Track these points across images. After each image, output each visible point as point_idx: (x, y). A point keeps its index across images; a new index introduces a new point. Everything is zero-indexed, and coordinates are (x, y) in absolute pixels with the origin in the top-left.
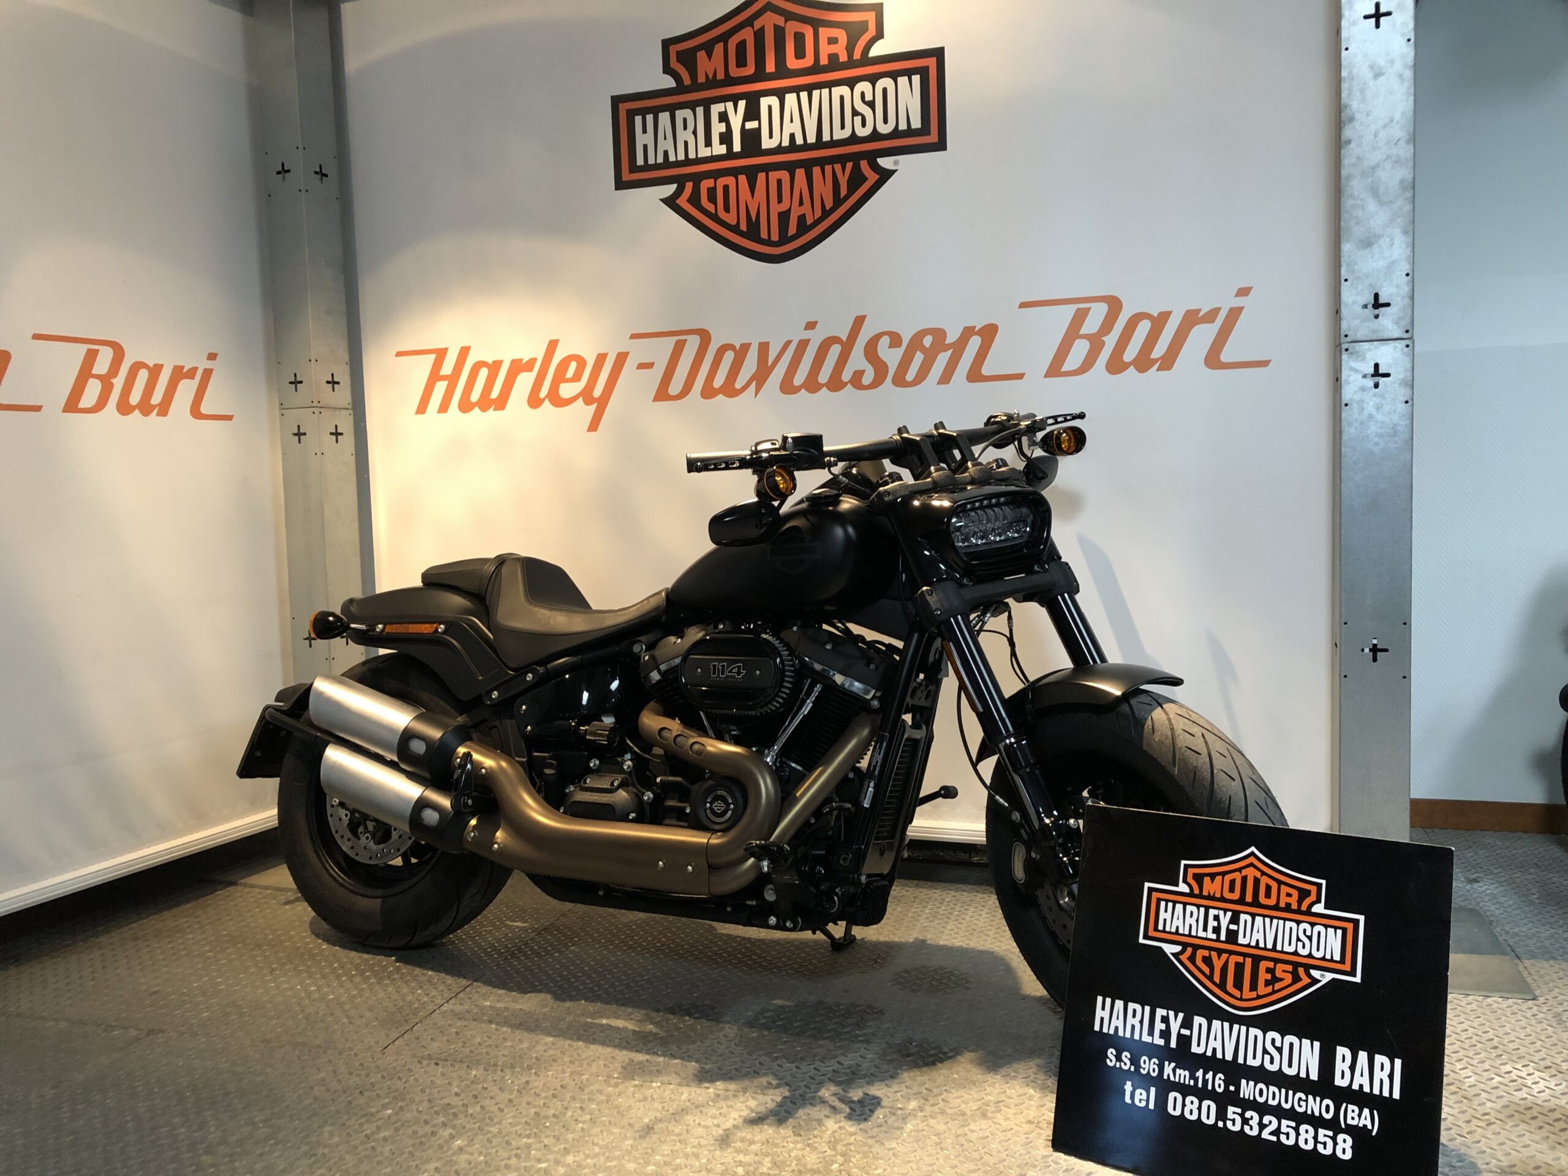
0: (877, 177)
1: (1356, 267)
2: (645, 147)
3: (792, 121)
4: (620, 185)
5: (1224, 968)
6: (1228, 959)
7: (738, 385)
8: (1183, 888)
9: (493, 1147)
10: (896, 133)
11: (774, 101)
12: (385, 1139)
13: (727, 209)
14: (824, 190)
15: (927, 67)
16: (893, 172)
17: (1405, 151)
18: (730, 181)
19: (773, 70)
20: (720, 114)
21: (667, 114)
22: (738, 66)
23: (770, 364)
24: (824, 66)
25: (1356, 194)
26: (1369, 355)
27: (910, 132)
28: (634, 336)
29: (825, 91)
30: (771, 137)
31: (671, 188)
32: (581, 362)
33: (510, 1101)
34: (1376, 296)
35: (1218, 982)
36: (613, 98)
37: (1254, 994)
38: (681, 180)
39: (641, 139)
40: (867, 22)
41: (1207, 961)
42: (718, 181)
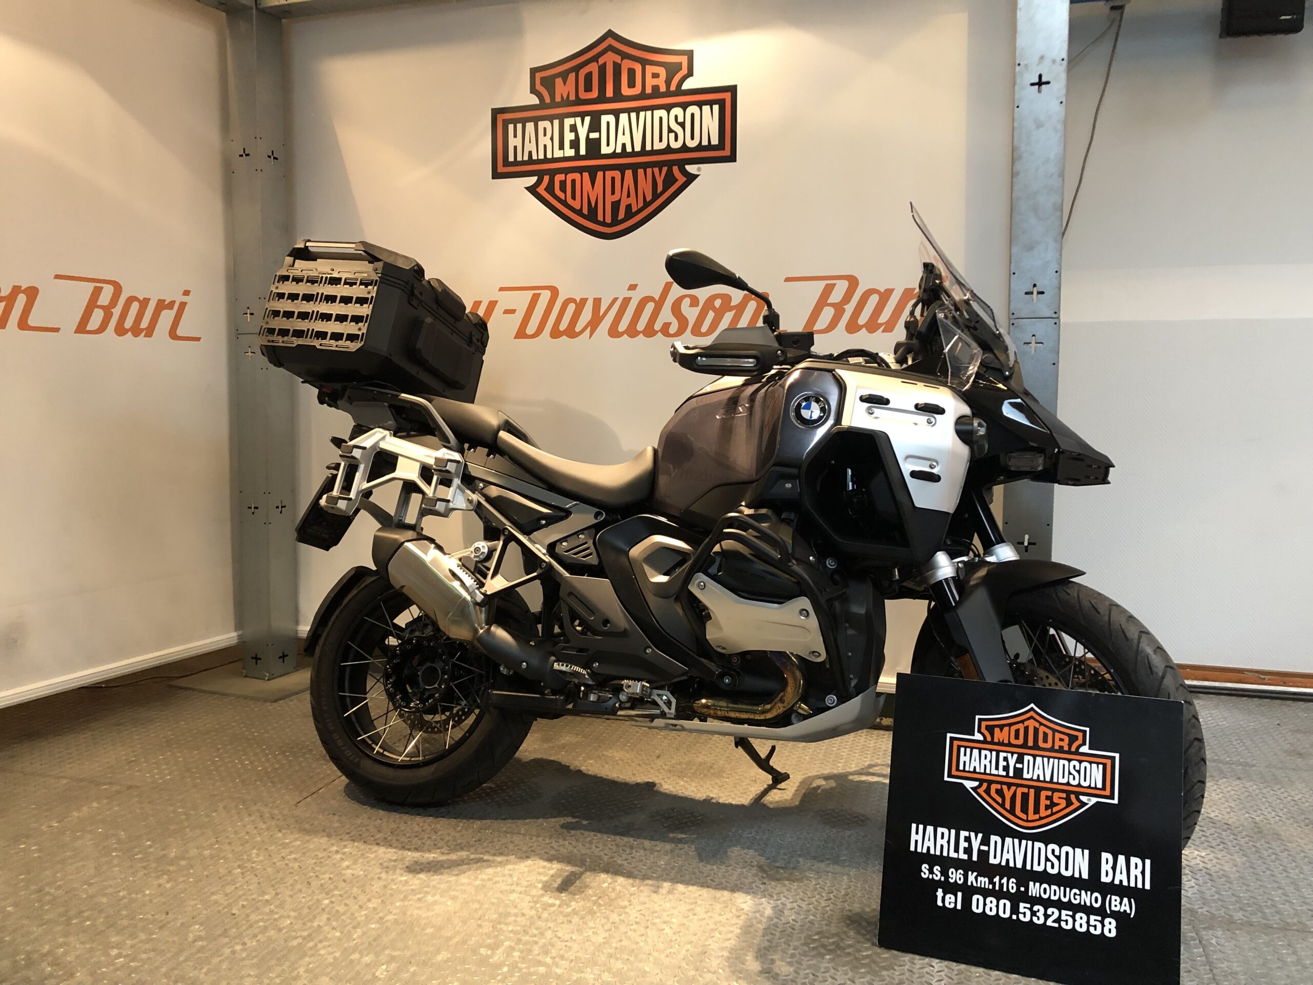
0: (685, 179)
1: (1021, 264)
2: (515, 148)
3: (624, 134)
4: (496, 175)
5: (1013, 798)
6: (1015, 792)
7: (578, 328)
8: (978, 737)
10: (700, 147)
11: (611, 118)
13: (574, 198)
14: (646, 187)
15: (724, 100)
16: (697, 176)
18: (577, 176)
19: (612, 95)
20: (571, 125)
21: (532, 124)
22: (586, 91)
23: (601, 313)
24: (648, 94)
25: (1022, 211)
27: (710, 147)
28: (502, 289)
29: (649, 113)
30: (608, 145)
31: (532, 180)
35: (1009, 808)
36: (493, 110)
37: (1037, 817)
38: (540, 174)
39: (513, 142)
40: (681, 63)
41: (1000, 793)
42: (568, 176)
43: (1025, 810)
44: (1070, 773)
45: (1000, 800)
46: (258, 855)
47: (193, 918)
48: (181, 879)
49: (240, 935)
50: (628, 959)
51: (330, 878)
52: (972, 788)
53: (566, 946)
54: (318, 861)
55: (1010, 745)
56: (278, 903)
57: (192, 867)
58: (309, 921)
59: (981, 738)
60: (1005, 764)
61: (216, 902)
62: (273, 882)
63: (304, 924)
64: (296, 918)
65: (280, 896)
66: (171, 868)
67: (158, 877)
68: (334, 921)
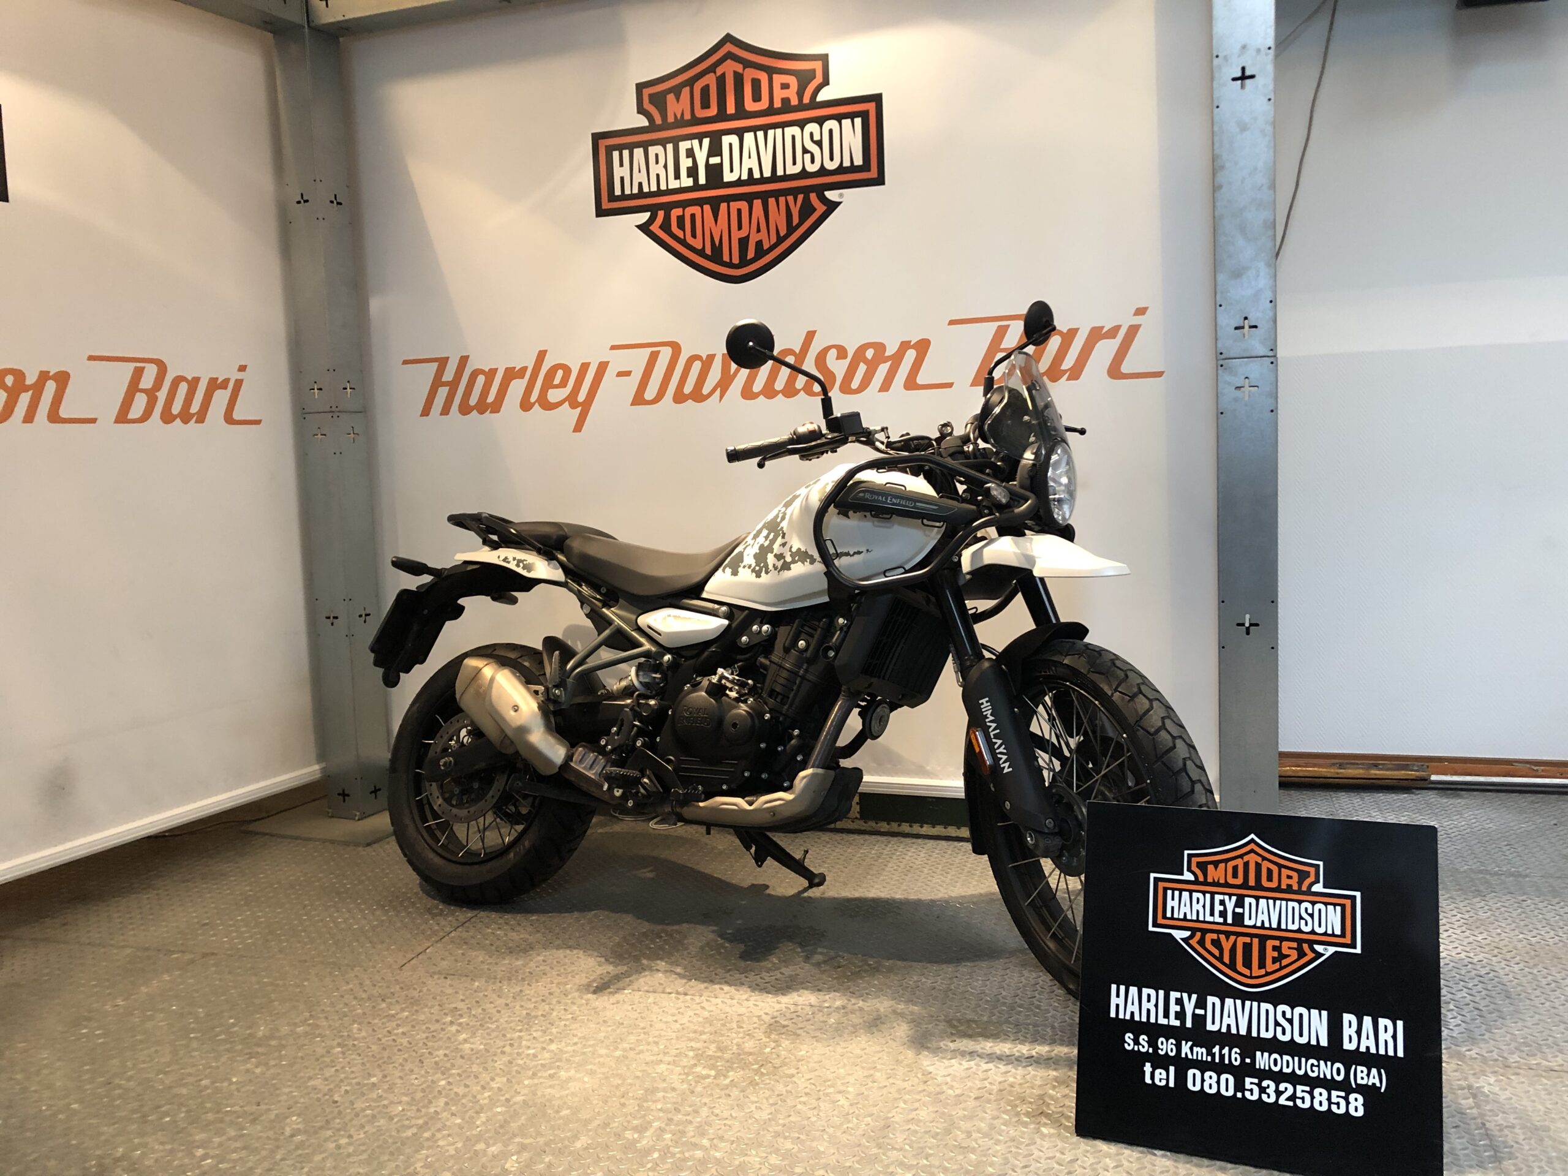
0: (825, 208)
1: (1228, 294)
2: (622, 179)
3: (750, 157)
4: (601, 212)
5: (1233, 949)
6: (1235, 941)
7: (706, 391)
8: (1188, 876)
10: (841, 170)
11: (734, 139)
13: (694, 236)
14: (778, 218)
15: (868, 111)
16: (839, 203)
18: (696, 210)
19: (733, 112)
20: (687, 150)
21: (641, 150)
22: (702, 108)
23: (732, 373)
24: (778, 108)
25: (1227, 231)
27: (853, 169)
28: (614, 348)
29: (779, 131)
30: (732, 171)
31: (644, 217)
32: (567, 370)
35: (1228, 962)
36: (593, 135)
37: (1263, 972)
38: (653, 209)
39: (619, 172)
40: (814, 70)
41: (1216, 943)
42: (687, 210)
43: (1248, 964)
44: (1301, 918)
45: (1216, 952)
46: (359, 1030)
47: (289, 1109)
48: (272, 1063)
49: (345, 1127)
50: (799, 1138)
51: (445, 1055)
52: (1182, 939)
53: (725, 1125)
54: (430, 1035)
55: (1227, 885)
56: (386, 1086)
57: (284, 1047)
58: (424, 1107)
59: (1191, 877)
60: (1222, 908)
61: (315, 1088)
62: (380, 1062)
63: (419, 1110)
64: (408, 1103)
65: (388, 1079)
66: (260, 1050)
67: (245, 1062)
68: (453, 1105)
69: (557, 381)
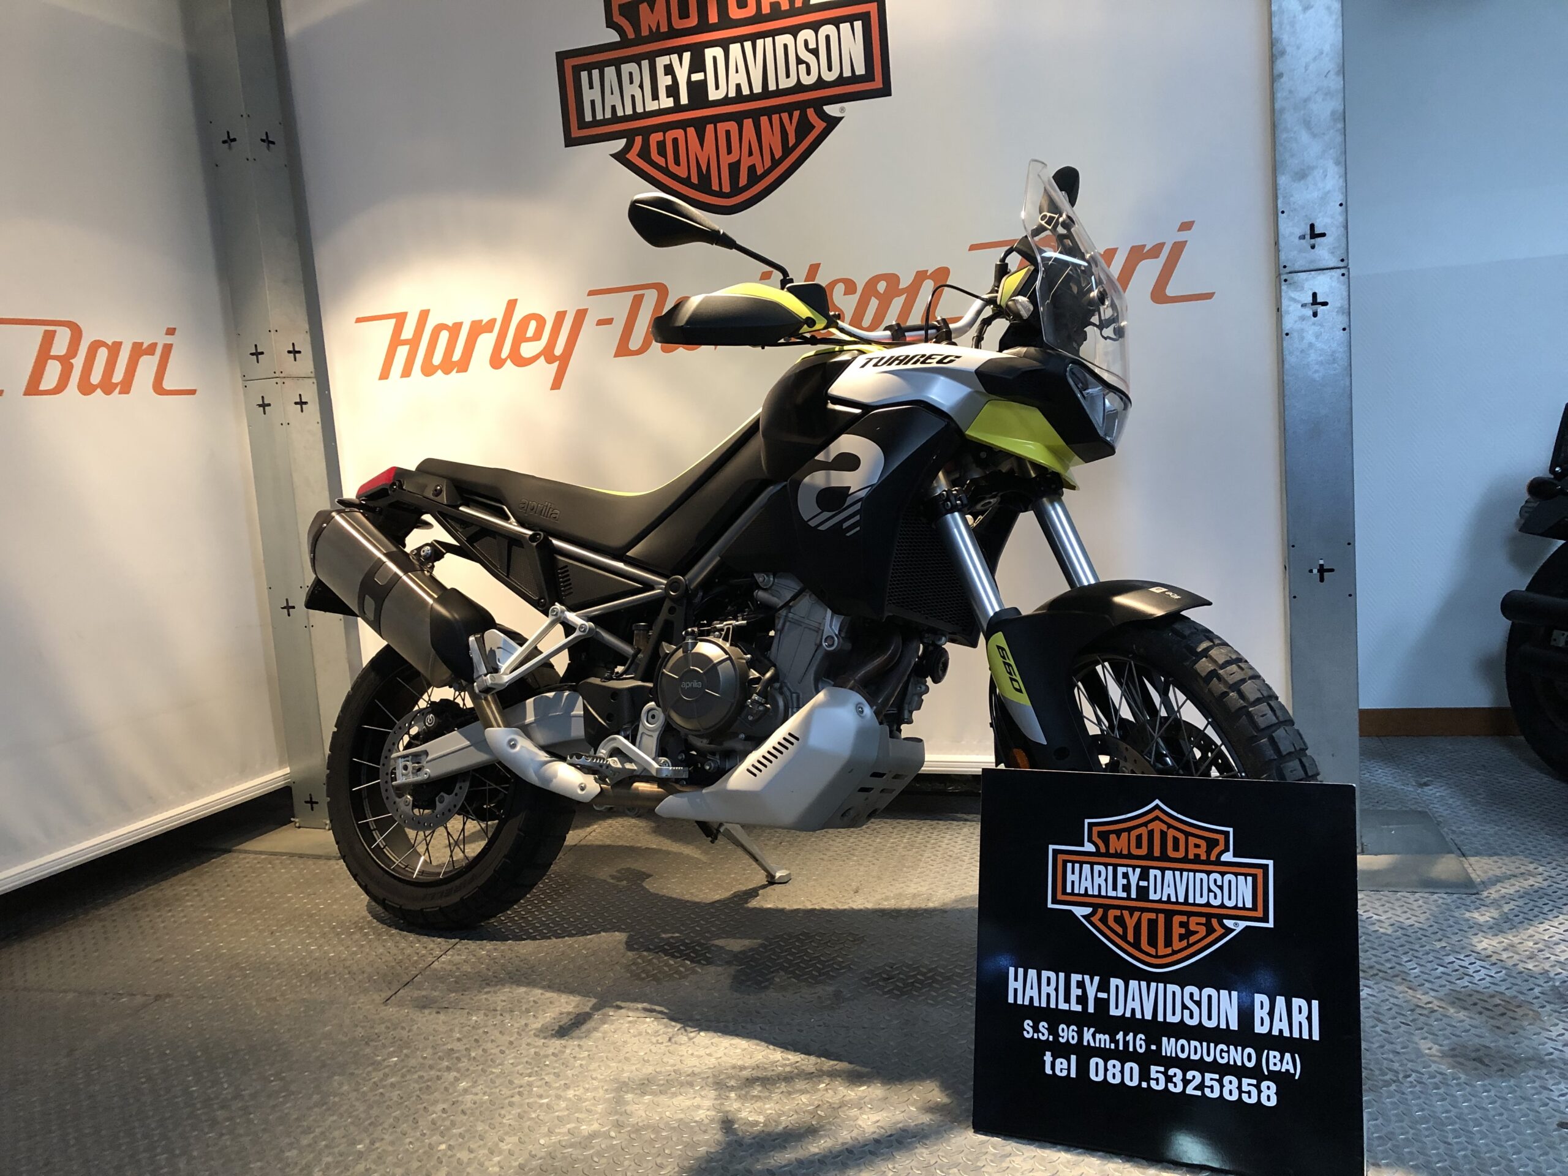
0: (825, 124)
1: (1291, 199)
2: (593, 102)
3: (737, 72)
4: (570, 142)
5: (1138, 927)
6: (1141, 918)
8: (1089, 847)
9: (496, 1087)
10: (841, 81)
11: (718, 52)
12: (393, 1085)
13: (677, 162)
14: (772, 139)
15: (869, 13)
16: (840, 119)
17: (1335, 83)
18: (678, 133)
19: (716, 20)
20: (666, 67)
21: (613, 68)
22: (681, 18)
24: (766, 14)
25: (1289, 126)
26: (1306, 285)
27: (854, 79)
28: (591, 293)
29: (769, 40)
30: (717, 88)
31: (620, 144)
32: (541, 320)
33: (511, 1043)
34: (1312, 226)
35: (1132, 941)
36: (558, 54)
37: (1169, 950)
38: (629, 135)
39: (588, 95)
41: (1119, 920)
42: (667, 134)
43: (1153, 942)
45: (1120, 931)
52: (1082, 916)
59: (1092, 849)
60: (1125, 881)
69: (530, 333)
